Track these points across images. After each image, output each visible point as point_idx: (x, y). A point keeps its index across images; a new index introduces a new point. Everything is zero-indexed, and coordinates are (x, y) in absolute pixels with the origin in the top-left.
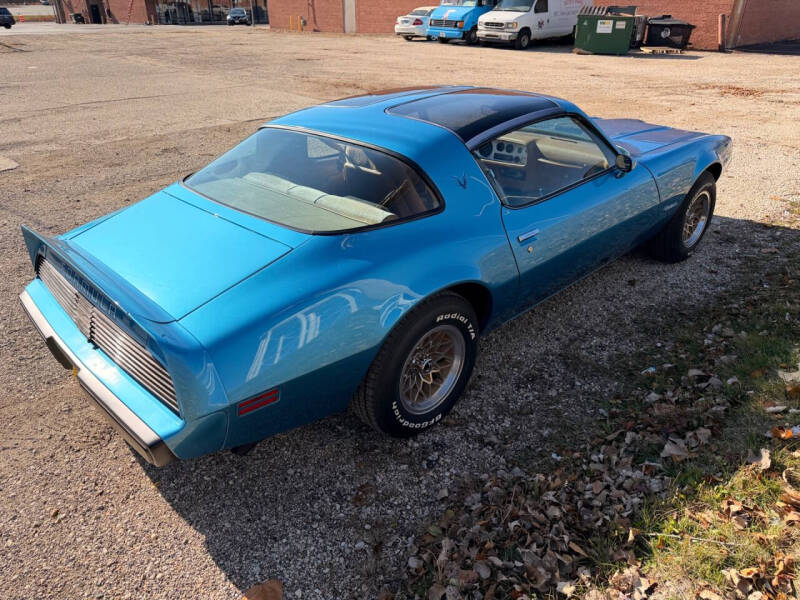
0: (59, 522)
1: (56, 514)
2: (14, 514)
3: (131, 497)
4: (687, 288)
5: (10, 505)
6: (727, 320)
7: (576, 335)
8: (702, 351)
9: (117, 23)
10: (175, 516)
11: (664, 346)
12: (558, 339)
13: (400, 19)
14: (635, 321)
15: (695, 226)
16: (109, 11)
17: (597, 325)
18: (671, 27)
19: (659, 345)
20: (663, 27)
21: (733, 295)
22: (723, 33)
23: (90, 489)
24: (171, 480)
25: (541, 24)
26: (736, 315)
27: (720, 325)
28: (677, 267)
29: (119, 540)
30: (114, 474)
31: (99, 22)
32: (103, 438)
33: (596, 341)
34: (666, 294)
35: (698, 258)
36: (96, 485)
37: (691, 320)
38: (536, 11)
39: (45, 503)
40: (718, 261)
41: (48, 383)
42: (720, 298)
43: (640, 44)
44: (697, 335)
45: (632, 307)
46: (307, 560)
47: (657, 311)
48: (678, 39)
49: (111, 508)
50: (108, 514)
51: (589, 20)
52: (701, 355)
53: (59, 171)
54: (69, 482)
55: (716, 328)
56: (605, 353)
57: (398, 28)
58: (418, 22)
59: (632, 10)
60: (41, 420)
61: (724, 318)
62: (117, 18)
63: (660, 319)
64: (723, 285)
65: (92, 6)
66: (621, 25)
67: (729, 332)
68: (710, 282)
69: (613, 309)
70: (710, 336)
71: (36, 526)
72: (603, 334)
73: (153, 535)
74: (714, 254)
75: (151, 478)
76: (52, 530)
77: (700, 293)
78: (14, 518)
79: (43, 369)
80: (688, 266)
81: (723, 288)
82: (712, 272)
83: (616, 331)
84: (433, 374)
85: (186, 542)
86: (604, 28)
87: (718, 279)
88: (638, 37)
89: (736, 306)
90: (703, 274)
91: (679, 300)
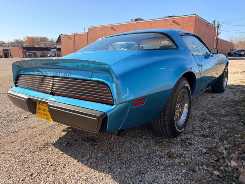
0: (34, 178)
1: (32, 175)
2: (9, 177)
3: (67, 165)
4: (231, 97)
5: (6, 174)
9: (13, 58)
10: (92, 170)
11: (240, 108)
14: (223, 104)
16: (10, 55)
19: (238, 108)
23: (45, 164)
24: (83, 158)
29: (68, 181)
30: (55, 158)
31: (7, 57)
32: (45, 147)
34: (226, 99)
36: (48, 162)
39: (24, 171)
41: (13, 132)
45: (219, 102)
46: (164, 179)
49: (59, 170)
50: (58, 172)
53: (3, 82)
54: (34, 163)
60: (13, 144)
62: (13, 56)
65: (5, 53)
69: (213, 103)
71: (23, 180)
73: (85, 178)
75: (73, 158)
76: (32, 181)
77: (236, 98)
78: (10, 178)
79: (9, 129)
85: (103, 179)
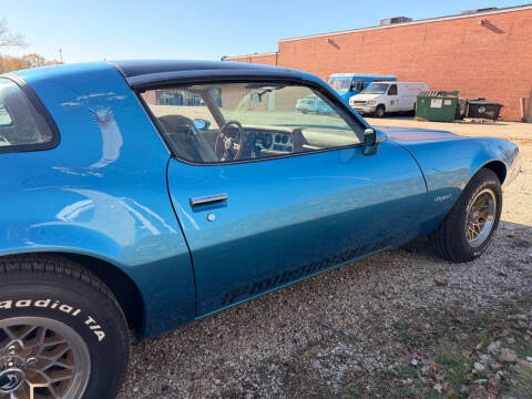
4: (468, 290)
6: (509, 336)
7: (319, 338)
8: (468, 383)
11: (421, 366)
12: (295, 341)
13: (299, 101)
14: (396, 326)
15: (482, 227)
17: (350, 326)
18: (485, 105)
19: (415, 362)
20: (479, 106)
21: (522, 303)
22: (524, 110)
25: (392, 102)
26: (523, 330)
27: (498, 343)
28: (463, 267)
33: (340, 347)
34: (444, 295)
35: (487, 259)
37: (465, 330)
38: (389, 94)
40: (508, 264)
42: (505, 305)
43: (464, 116)
44: (466, 354)
45: (399, 307)
47: (427, 314)
48: (491, 114)
51: (425, 99)
52: (464, 388)
55: (493, 347)
56: (343, 368)
57: (297, 106)
58: (310, 103)
59: (456, 93)
61: (506, 332)
63: (428, 326)
64: (512, 289)
66: (448, 103)
67: (510, 355)
68: (497, 285)
69: (376, 307)
70: (484, 357)
72: (353, 339)
74: (506, 257)
77: (483, 297)
80: (475, 266)
81: (512, 294)
82: (501, 274)
83: (369, 337)
84: (35, 389)
86: (436, 104)
87: (507, 282)
88: (462, 112)
89: (523, 316)
90: (491, 276)
91: (457, 303)
